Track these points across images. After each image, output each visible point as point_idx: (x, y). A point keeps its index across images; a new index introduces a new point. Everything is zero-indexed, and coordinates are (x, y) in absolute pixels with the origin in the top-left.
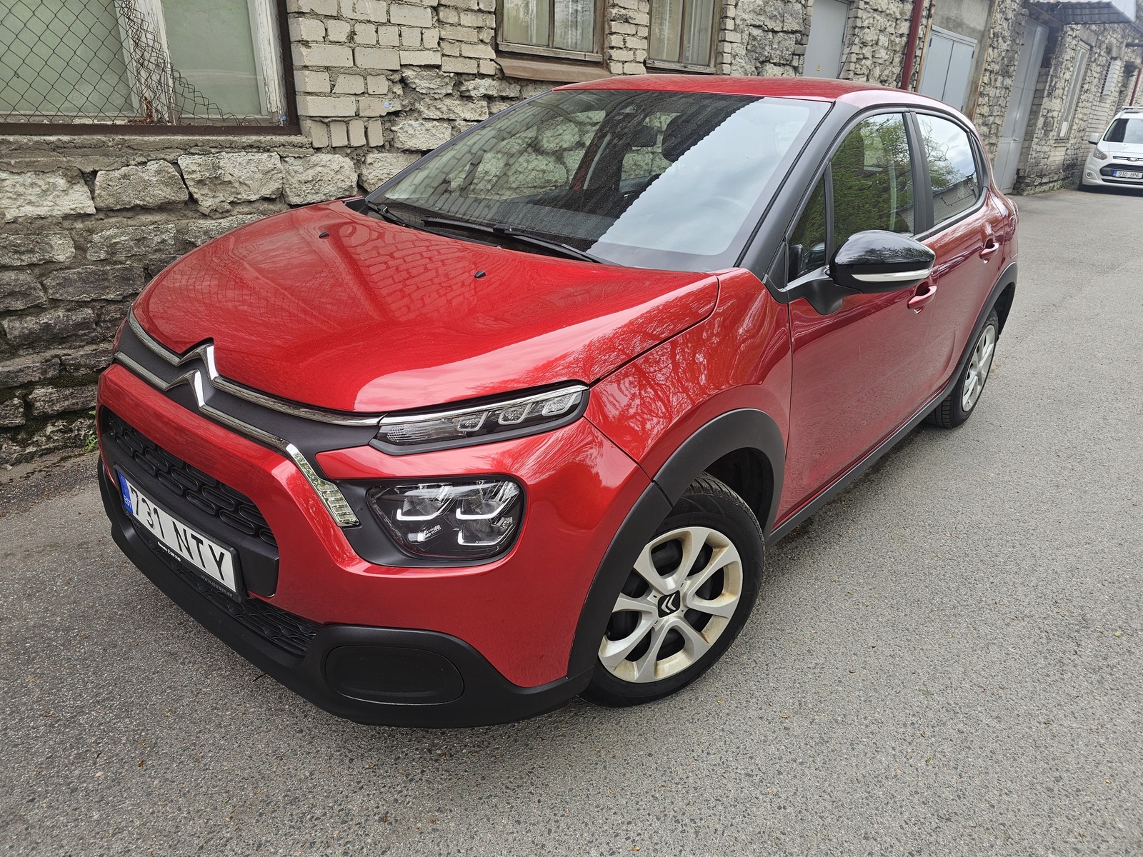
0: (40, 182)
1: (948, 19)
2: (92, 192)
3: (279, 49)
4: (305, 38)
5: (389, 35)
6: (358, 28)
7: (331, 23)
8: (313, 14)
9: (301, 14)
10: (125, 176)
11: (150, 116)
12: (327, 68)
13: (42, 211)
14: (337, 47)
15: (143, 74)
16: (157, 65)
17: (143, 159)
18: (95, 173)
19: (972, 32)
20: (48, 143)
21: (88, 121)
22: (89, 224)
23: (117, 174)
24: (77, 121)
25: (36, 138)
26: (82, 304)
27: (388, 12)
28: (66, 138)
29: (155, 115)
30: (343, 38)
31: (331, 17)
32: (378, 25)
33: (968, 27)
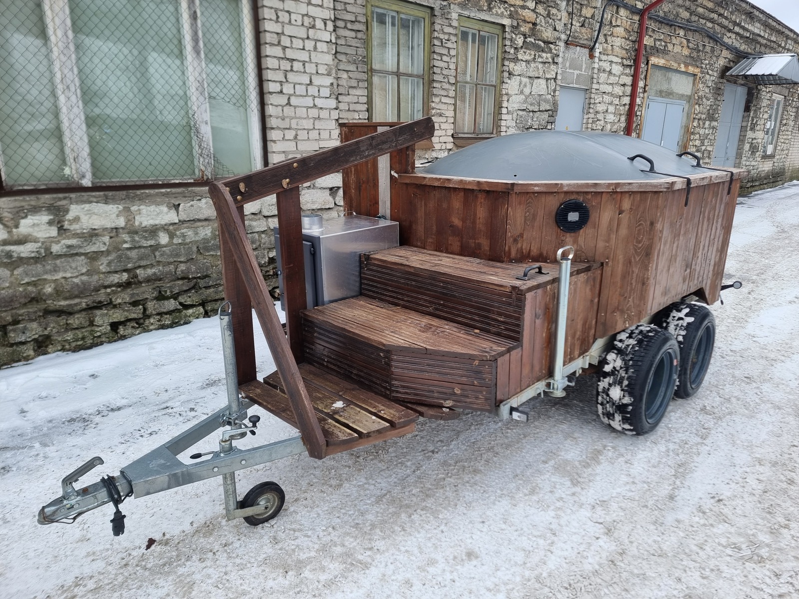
0: (157, 210)
1: (661, 92)
2: (178, 213)
3: (262, 144)
4: (274, 139)
5: (314, 134)
6: (299, 132)
7: (286, 132)
8: (278, 128)
9: (273, 128)
10: (192, 206)
11: (203, 177)
12: (284, 152)
13: (157, 222)
14: (289, 142)
15: (202, 159)
16: (207, 155)
17: (200, 198)
18: (179, 205)
19: (681, 97)
20: (161, 193)
21: (177, 181)
22: (175, 226)
23: (189, 205)
24: (173, 182)
25: (157, 191)
26: (170, 263)
27: (314, 124)
28: (169, 190)
29: (205, 177)
30: (292, 138)
31: (286, 129)
32: (309, 130)
33: (677, 94)
